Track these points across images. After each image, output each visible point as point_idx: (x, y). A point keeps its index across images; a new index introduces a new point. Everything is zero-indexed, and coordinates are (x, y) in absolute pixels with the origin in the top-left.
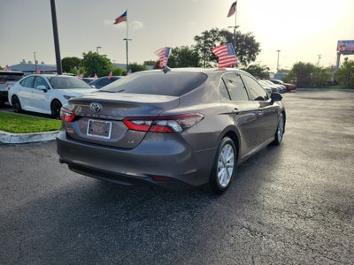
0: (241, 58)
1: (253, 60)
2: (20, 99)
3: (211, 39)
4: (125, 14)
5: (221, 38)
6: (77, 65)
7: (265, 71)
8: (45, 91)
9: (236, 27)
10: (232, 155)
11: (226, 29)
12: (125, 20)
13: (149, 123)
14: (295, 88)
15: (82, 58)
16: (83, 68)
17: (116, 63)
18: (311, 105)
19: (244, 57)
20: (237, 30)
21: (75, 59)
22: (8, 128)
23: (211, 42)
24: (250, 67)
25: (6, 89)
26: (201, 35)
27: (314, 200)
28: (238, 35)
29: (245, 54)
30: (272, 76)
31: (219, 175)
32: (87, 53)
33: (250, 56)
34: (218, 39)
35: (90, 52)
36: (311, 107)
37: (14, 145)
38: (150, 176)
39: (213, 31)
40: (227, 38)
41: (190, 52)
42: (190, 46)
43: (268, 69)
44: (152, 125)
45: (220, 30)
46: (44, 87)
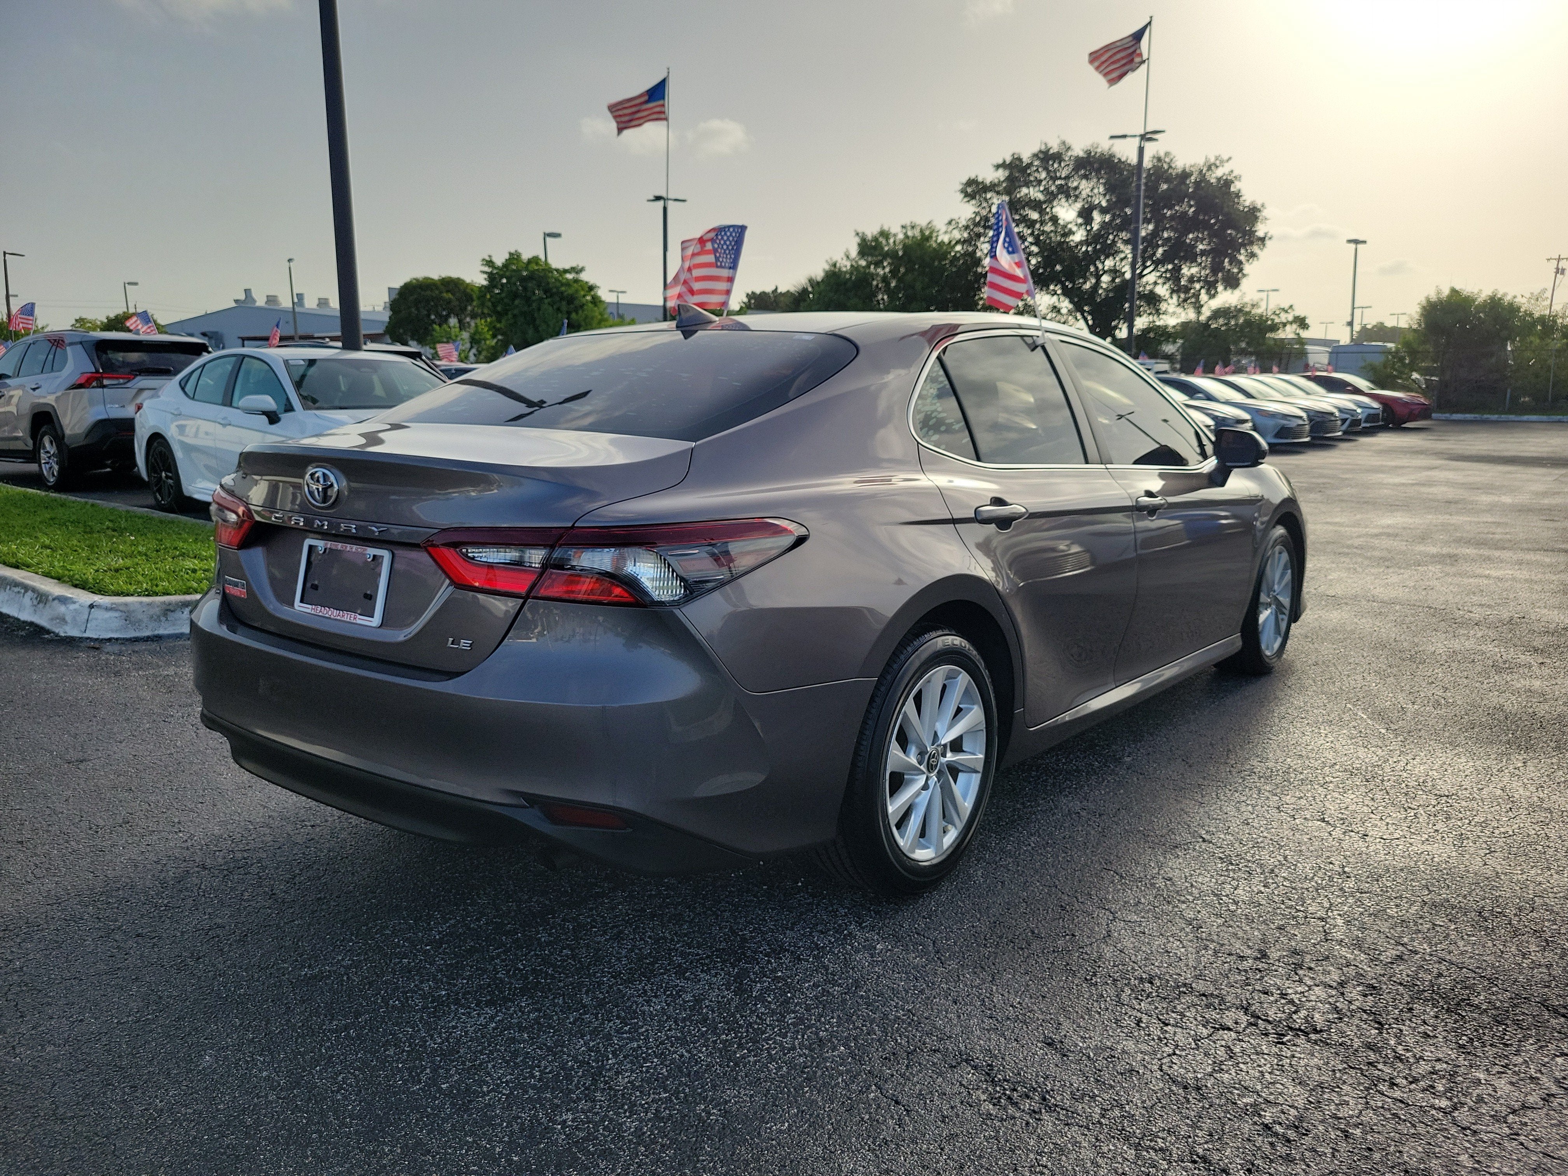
0: (1176, 272)
1: (1233, 282)
2: (179, 454)
3: (1035, 193)
4: (657, 92)
5: (1085, 187)
6: (460, 312)
7: (1288, 333)
8: (273, 418)
9: (1146, 137)
10: (975, 715)
11: (1104, 145)
12: (661, 116)
13: (536, 557)
14: (1424, 413)
15: (481, 280)
16: (482, 324)
17: (624, 299)
18: (1489, 488)
19: (1187, 271)
20: (1151, 150)
21: (452, 285)
22: (90, 574)
23: (1036, 205)
24: (1217, 314)
25: (128, 412)
26: (990, 175)
27: (1358, 944)
28: (1160, 172)
29: (1191, 257)
30: (1318, 357)
31: (894, 807)
32: (499, 260)
33: (1216, 268)
34: (1067, 192)
35: (514, 257)
36: (1485, 499)
37: (96, 645)
38: (532, 800)
39: (1047, 157)
40: (1110, 188)
41: (943, 251)
42: (940, 225)
43: (1302, 322)
44: (546, 565)
45: (1078, 151)
46: (268, 402)
